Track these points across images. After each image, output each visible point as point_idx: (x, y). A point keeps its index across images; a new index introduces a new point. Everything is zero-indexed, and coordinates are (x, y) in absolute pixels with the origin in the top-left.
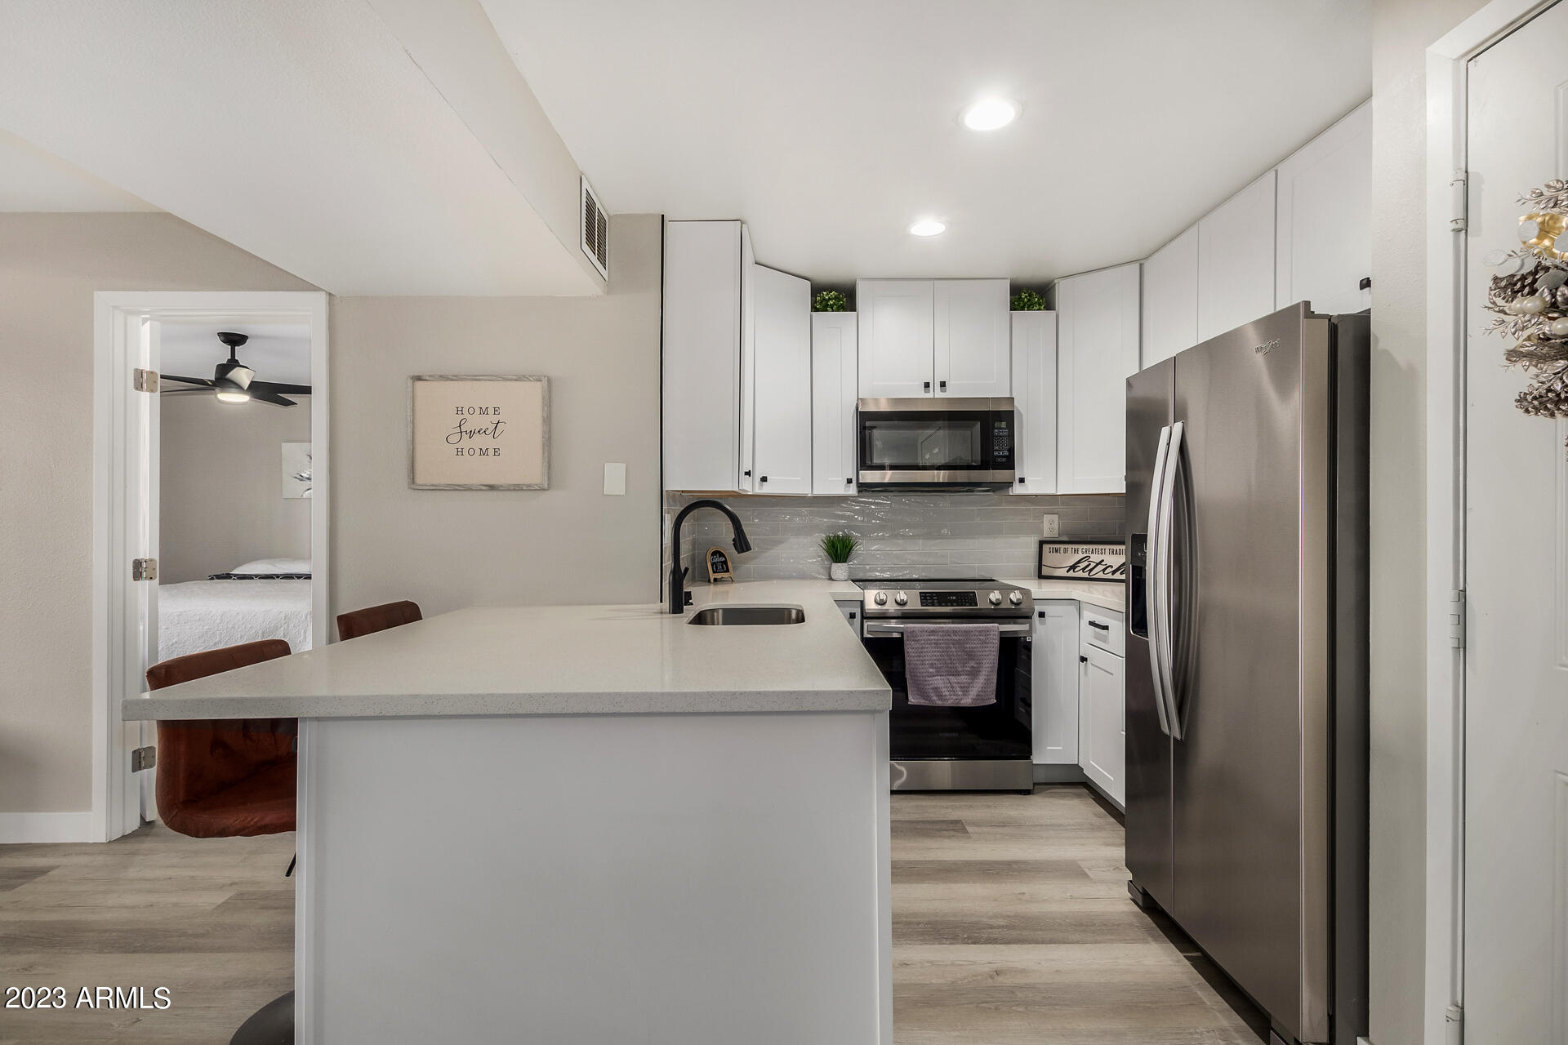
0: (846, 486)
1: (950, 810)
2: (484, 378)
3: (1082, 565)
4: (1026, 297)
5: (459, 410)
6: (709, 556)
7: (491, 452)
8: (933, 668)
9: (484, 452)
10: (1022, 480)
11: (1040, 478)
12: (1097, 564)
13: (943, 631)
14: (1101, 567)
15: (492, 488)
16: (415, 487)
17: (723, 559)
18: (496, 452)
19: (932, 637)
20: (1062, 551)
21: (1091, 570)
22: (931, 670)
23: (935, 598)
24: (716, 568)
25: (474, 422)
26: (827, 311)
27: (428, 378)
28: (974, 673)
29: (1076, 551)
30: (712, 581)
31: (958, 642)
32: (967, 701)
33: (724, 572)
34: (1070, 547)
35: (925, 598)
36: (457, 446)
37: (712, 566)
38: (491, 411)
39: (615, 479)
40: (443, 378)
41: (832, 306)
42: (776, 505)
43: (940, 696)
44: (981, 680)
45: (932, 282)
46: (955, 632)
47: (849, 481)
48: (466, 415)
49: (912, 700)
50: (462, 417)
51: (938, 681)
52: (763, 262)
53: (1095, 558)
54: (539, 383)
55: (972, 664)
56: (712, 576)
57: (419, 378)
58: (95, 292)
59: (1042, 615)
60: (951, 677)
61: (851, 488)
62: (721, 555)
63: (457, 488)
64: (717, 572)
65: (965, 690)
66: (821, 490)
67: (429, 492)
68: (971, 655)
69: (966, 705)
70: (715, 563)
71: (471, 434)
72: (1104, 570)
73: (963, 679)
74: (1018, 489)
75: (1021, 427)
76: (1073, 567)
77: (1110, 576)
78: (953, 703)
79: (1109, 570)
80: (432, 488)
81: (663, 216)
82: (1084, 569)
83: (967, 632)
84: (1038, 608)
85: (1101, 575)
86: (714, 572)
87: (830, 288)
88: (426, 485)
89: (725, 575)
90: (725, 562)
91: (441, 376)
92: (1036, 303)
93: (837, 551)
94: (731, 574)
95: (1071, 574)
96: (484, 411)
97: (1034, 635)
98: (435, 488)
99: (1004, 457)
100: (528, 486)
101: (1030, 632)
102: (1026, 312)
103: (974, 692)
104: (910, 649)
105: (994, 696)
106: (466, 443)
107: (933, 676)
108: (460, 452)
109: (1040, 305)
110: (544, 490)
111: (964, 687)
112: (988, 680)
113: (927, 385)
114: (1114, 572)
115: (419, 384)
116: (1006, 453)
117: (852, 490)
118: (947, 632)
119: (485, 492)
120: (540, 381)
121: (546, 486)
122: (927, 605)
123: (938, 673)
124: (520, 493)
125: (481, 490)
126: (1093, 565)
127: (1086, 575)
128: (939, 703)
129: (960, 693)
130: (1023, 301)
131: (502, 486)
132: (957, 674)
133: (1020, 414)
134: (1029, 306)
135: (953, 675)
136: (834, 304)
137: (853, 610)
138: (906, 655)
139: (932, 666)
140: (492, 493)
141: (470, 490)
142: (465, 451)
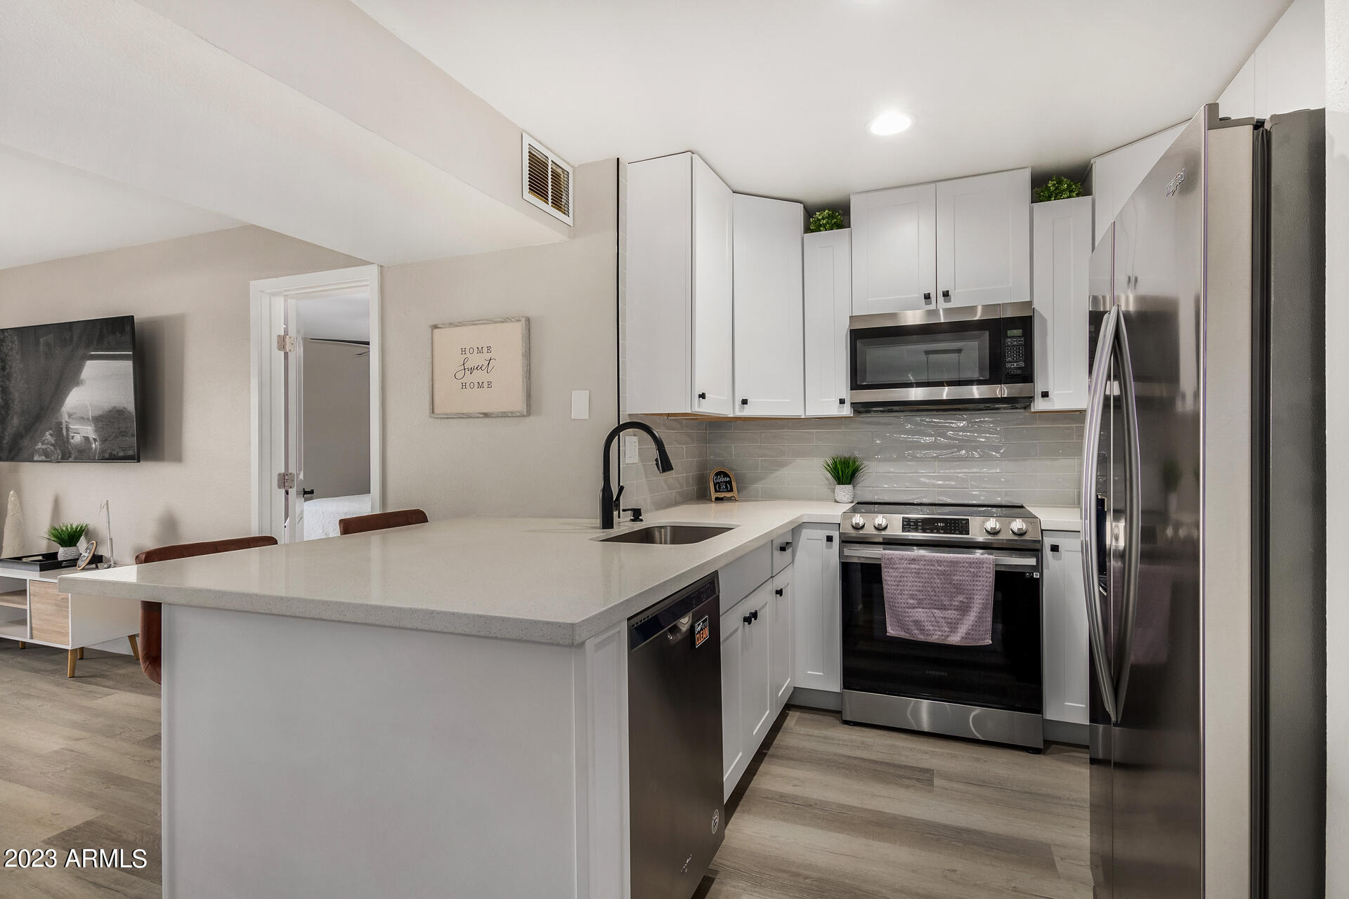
0: (839, 407)
1: (927, 756)
2: (480, 322)
4: (1054, 185)
5: (463, 351)
6: (712, 476)
7: (486, 385)
8: (913, 599)
9: (480, 385)
10: (1045, 395)
11: (1071, 391)
13: (925, 561)
15: (486, 415)
16: (436, 416)
17: (728, 479)
18: (489, 383)
19: (913, 566)
22: (911, 601)
23: (920, 524)
24: (720, 487)
25: (476, 360)
26: (820, 231)
27: (442, 326)
28: (964, 609)
30: (714, 500)
31: (943, 573)
32: (955, 639)
33: (728, 491)
35: (908, 525)
36: (462, 381)
37: (715, 485)
38: (485, 350)
39: (580, 406)
40: (452, 325)
41: (824, 226)
42: (782, 427)
43: (922, 630)
44: (971, 617)
45: (933, 185)
46: (939, 562)
47: (842, 402)
48: (468, 355)
49: (892, 632)
50: (465, 356)
51: (920, 614)
52: (740, 189)
54: (520, 323)
55: (961, 598)
56: (714, 495)
57: (435, 327)
58: (251, 282)
59: (1055, 548)
60: (936, 611)
61: (845, 408)
62: (726, 475)
63: (462, 416)
64: (719, 492)
65: (953, 626)
66: (814, 411)
67: (445, 420)
68: (959, 588)
69: (954, 643)
70: (718, 483)
71: (471, 370)
73: (951, 614)
74: (1040, 405)
75: (1045, 334)
78: (938, 639)
80: (445, 416)
81: (618, 159)
83: (954, 563)
84: (1048, 541)
86: (716, 491)
87: (821, 208)
88: (441, 414)
89: (728, 495)
90: (730, 483)
91: (450, 324)
92: (1065, 190)
93: (838, 473)
94: (734, 494)
96: (480, 351)
97: (1045, 571)
98: (448, 417)
99: (1019, 368)
100: (512, 413)
101: (1039, 567)
102: (1053, 203)
103: (963, 630)
104: (888, 577)
105: (989, 636)
106: (469, 378)
107: (914, 608)
108: (464, 386)
109: (1071, 191)
110: (524, 416)
111: (951, 623)
112: (980, 618)
113: (927, 297)
115: (436, 331)
116: (1022, 364)
117: (847, 411)
118: (931, 562)
119: (481, 419)
120: (520, 321)
121: (525, 413)
122: (909, 531)
123: (920, 604)
124: (508, 419)
125: (478, 417)
128: (921, 638)
129: (947, 629)
130: (1049, 190)
131: (493, 413)
132: (943, 608)
133: (1044, 321)
134: (1056, 195)
135: (938, 609)
136: (827, 223)
137: (830, 533)
138: (884, 583)
139: (912, 597)
140: (487, 420)
141: (471, 417)
142: (468, 385)
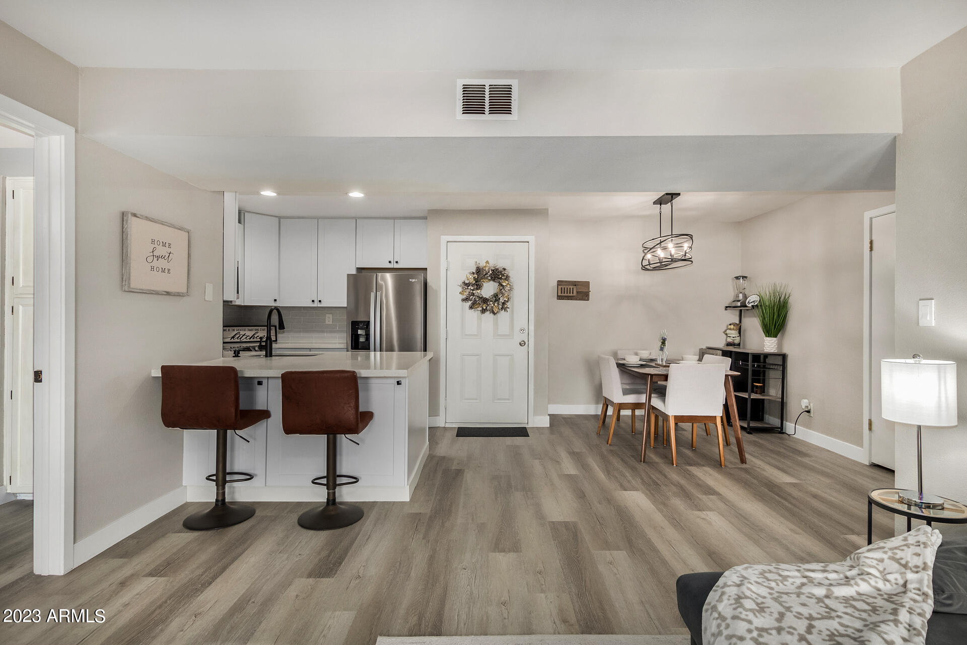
2: (165, 223)
3: (237, 336)
5: (153, 241)
7: (166, 271)
9: (163, 271)
12: (243, 335)
14: (245, 337)
15: (168, 293)
16: (128, 290)
18: (169, 270)
20: (227, 330)
21: (241, 338)
25: (160, 250)
27: (139, 216)
29: (234, 330)
34: (231, 328)
36: (151, 264)
38: (167, 245)
48: (156, 245)
50: (154, 246)
53: (242, 333)
54: (188, 233)
57: (135, 215)
63: (152, 292)
67: (139, 294)
71: (158, 257)
72: (246, 338)
76: (233, 337)
77: (249, 340)
79: (248, 338)
80: (141, 291)
82: (238, 338)
85: (245, 340)
88: (137, 289)
91: (146, 217)
95: (232, 340)
96: (164, 245)
100: (180, 293)
106: (156, 263)
108: (153, 269)
110: (186, 296)
114: (250, 338)
115: (134, 219)
119: (165, 296)
120: (185, 232)
121: (186, 294)
125: (162, 294)
126: (241, 336)
127: (239, 340)
131: (172, 293)
140: (168, 297)
141: (159, 294)
142: (155, 268)
